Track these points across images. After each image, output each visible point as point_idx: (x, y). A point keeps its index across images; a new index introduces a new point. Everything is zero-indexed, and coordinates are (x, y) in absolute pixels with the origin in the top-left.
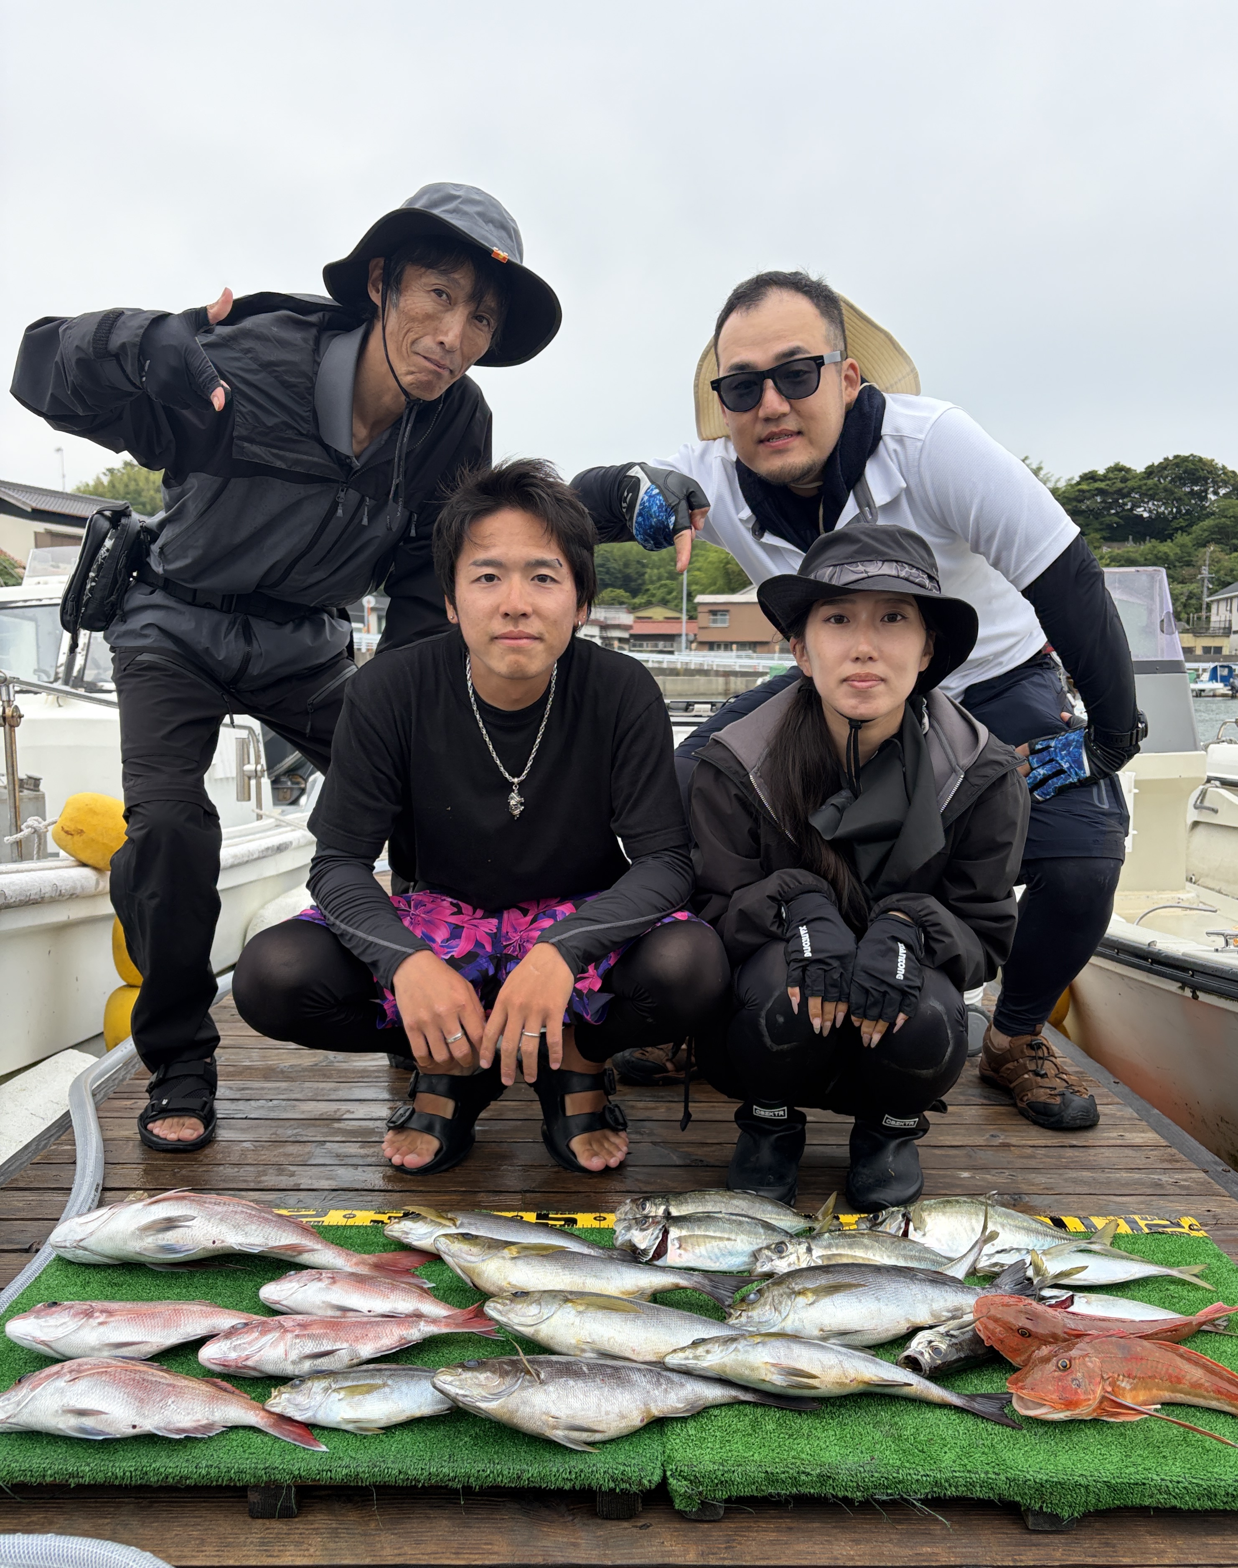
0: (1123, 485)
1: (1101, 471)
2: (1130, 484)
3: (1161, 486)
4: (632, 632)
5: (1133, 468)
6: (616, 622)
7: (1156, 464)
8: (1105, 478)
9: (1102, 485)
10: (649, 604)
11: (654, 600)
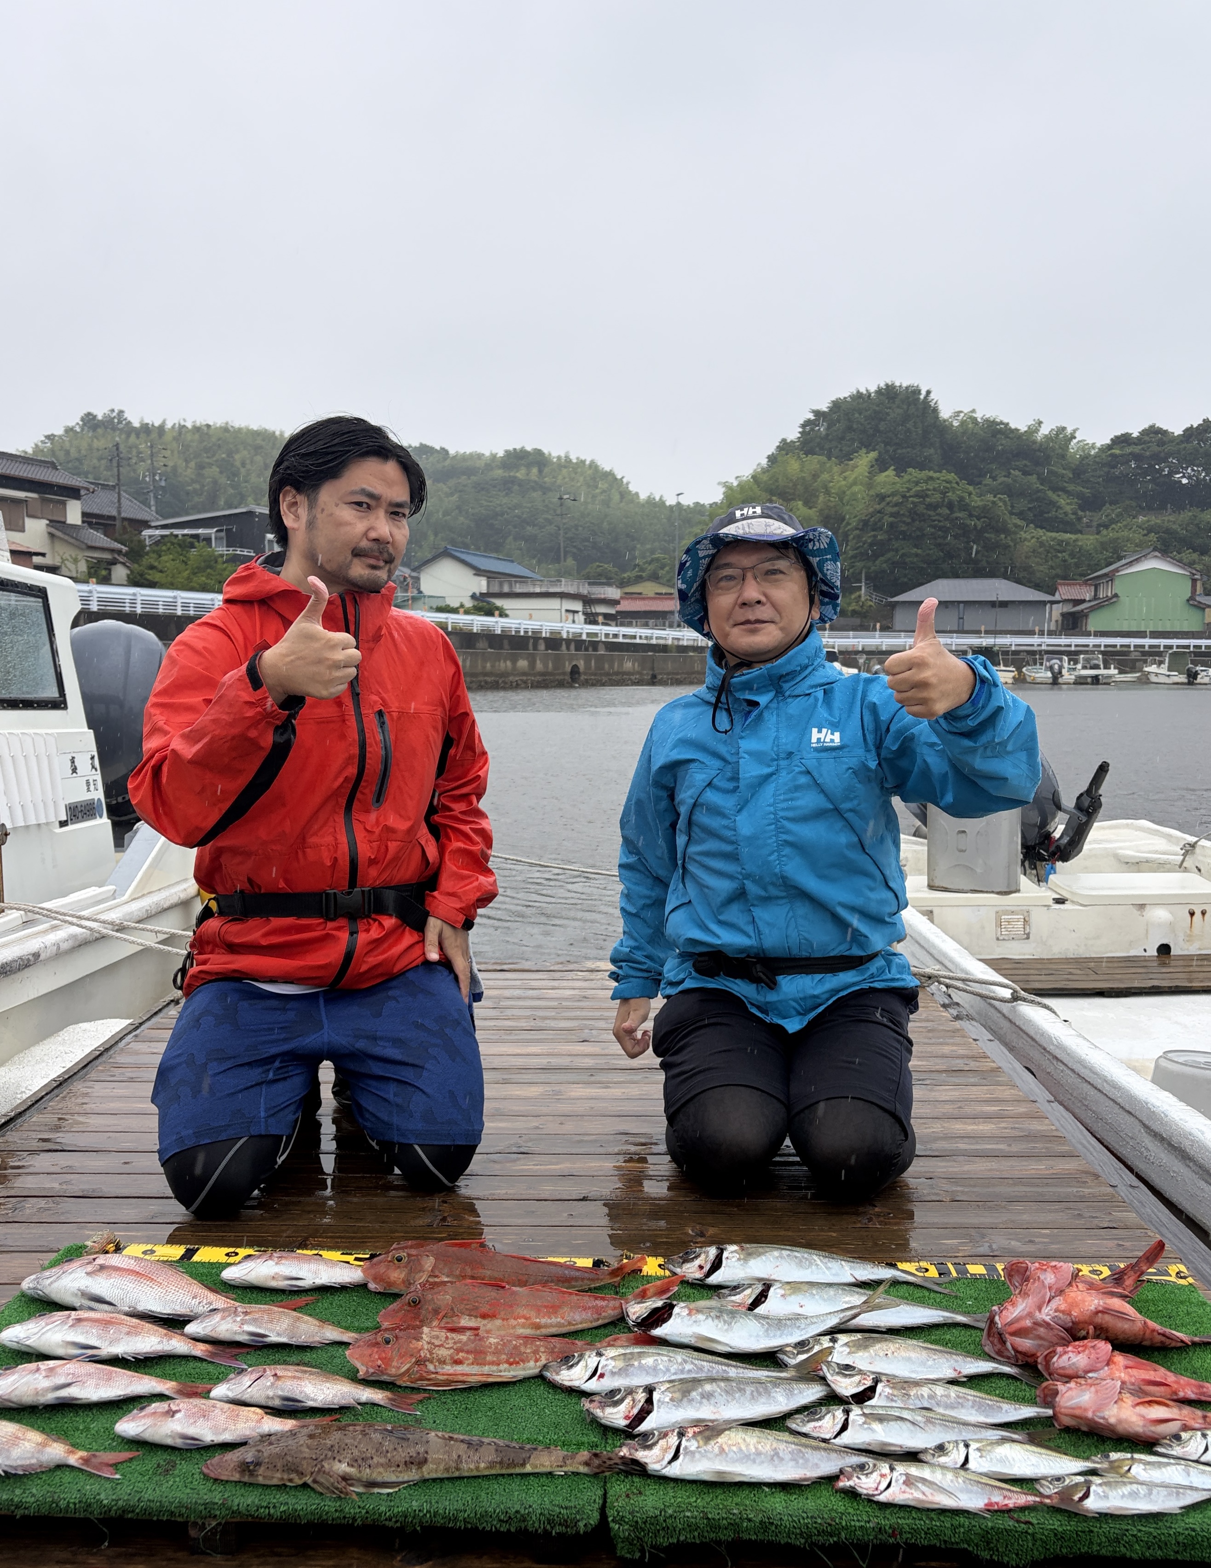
0: (1160, 449)
1: (1135, 434)
2: (1167, 448)
3: (1201, 450)
4: (619, 608)
5: (1170, 430)
6: (603, 596)
7: (1195, 426)
8: (1139, 441)
9: (1137, 449)
10: (639, 579)
11: (644, 574)
